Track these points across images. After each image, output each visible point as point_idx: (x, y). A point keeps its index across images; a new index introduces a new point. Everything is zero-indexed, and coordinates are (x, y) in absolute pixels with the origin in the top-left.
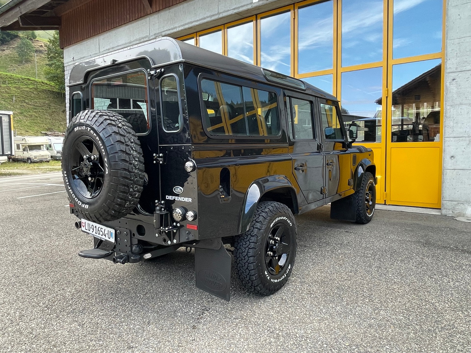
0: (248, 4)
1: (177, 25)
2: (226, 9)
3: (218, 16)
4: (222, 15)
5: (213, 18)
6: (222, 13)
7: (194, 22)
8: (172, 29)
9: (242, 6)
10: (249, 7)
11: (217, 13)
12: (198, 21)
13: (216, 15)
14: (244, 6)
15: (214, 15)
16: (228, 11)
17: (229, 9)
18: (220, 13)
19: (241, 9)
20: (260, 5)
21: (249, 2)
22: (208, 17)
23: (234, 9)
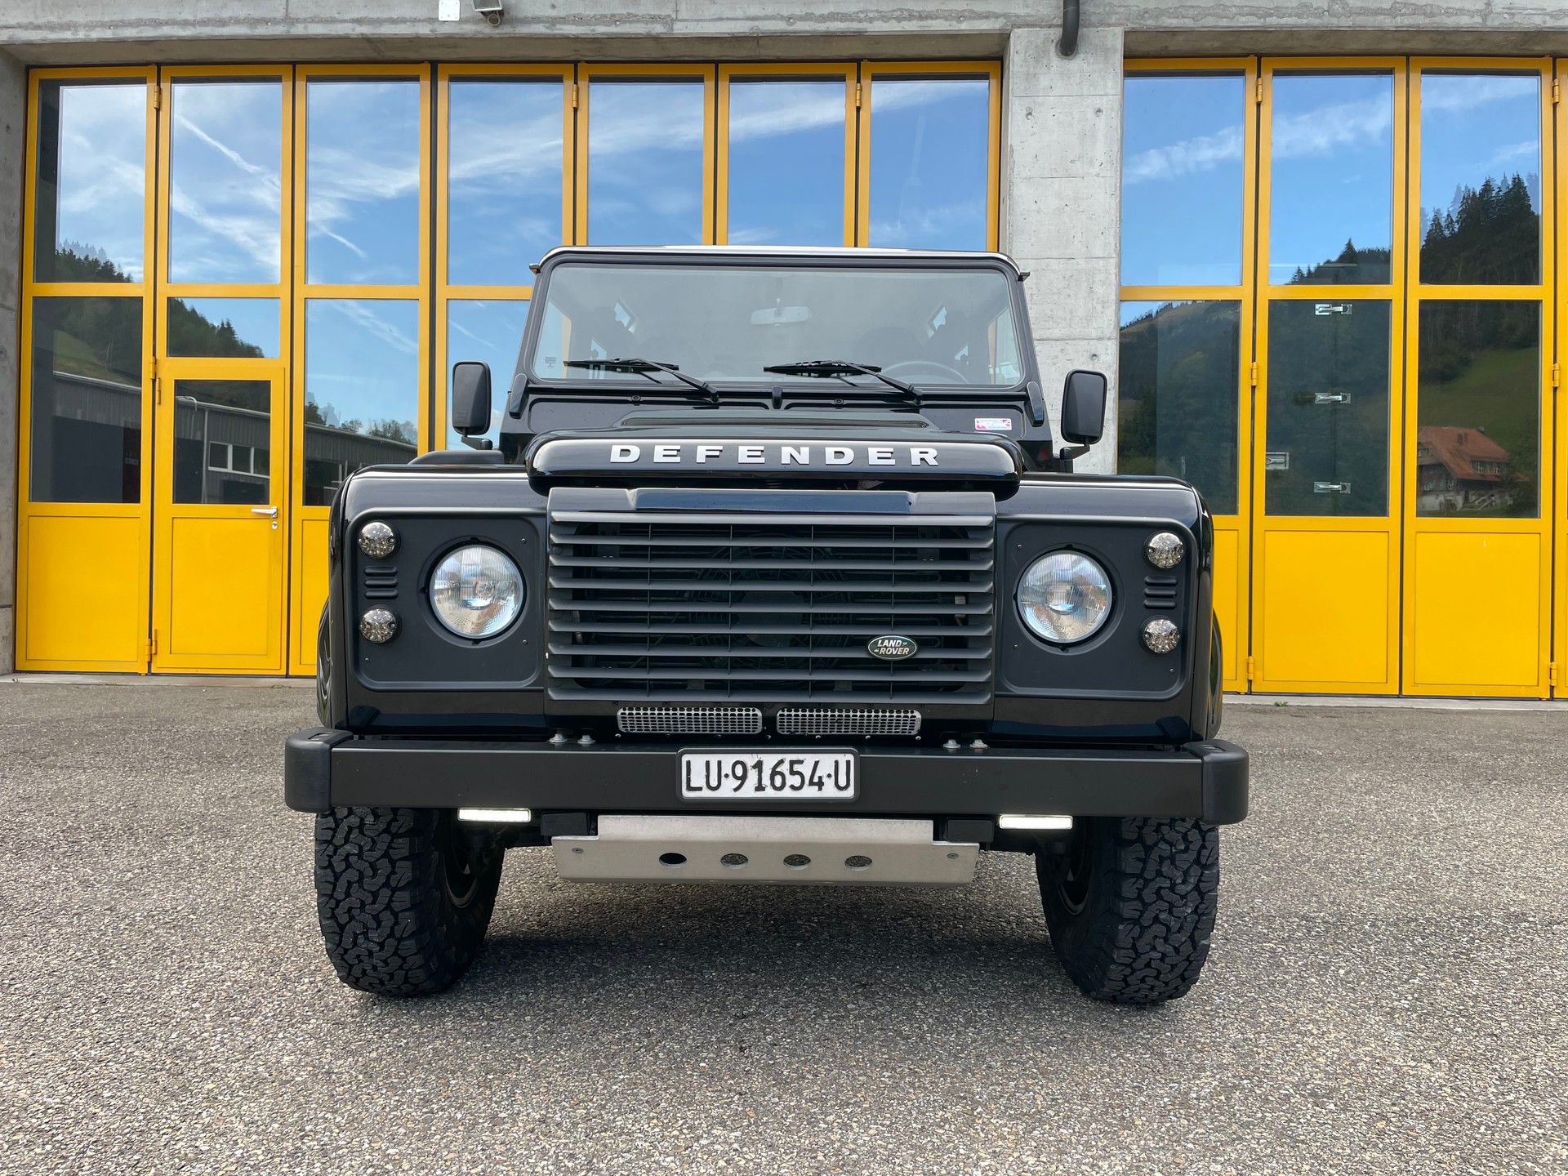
0: (420, 21)
1: (78, 16)
2: (326, 13)
3: (285, 29)
4: (305, 28)
5: (262, 31)
6: (305, 21)
7: (167, 23)
8: (52, 27)
9: (393, 21)
10: (424, 30)
11: (280, 14)
12: (185, 23)
13: (275, 21)
14: (403, 21)
15: (265, 21)
16: (333, 21)
17: (337, 16)
18: (298, 21)
19: (388, 30)
20: (466, 36)
21: (421, 12)
22: (237, 21)
23: (359, 21)
